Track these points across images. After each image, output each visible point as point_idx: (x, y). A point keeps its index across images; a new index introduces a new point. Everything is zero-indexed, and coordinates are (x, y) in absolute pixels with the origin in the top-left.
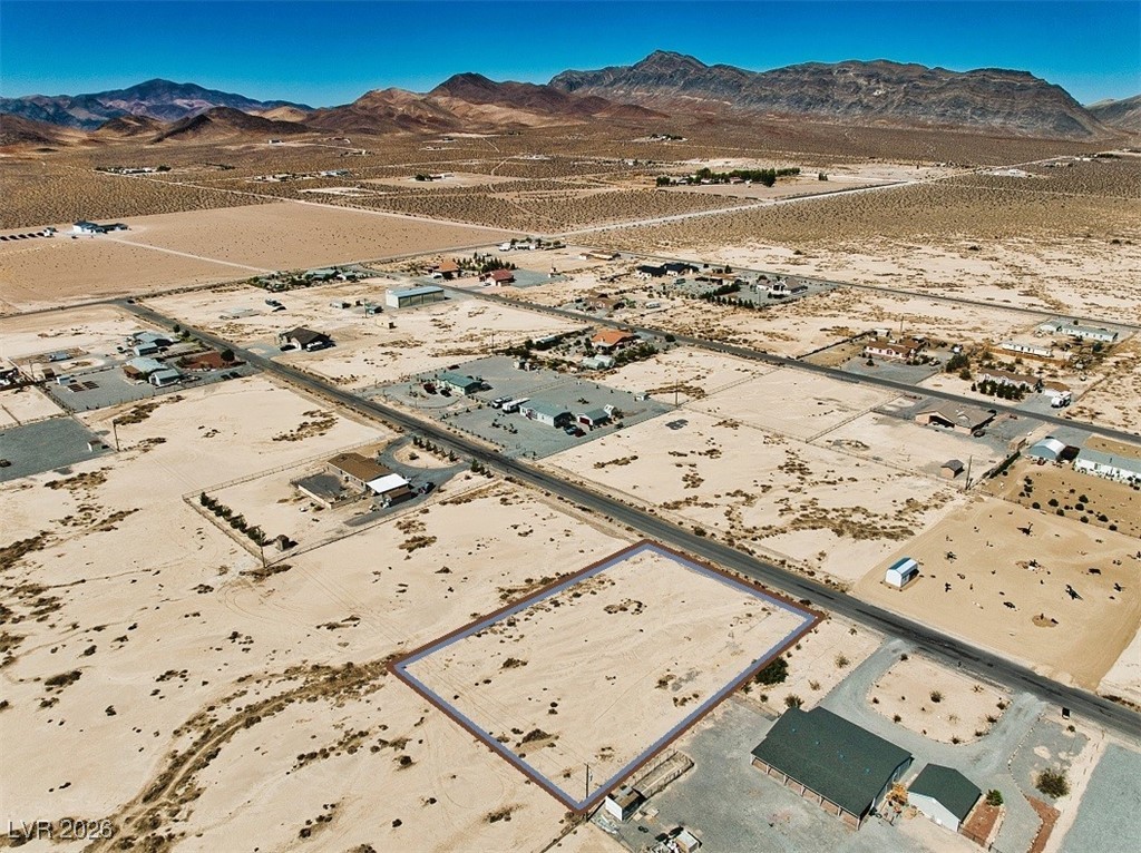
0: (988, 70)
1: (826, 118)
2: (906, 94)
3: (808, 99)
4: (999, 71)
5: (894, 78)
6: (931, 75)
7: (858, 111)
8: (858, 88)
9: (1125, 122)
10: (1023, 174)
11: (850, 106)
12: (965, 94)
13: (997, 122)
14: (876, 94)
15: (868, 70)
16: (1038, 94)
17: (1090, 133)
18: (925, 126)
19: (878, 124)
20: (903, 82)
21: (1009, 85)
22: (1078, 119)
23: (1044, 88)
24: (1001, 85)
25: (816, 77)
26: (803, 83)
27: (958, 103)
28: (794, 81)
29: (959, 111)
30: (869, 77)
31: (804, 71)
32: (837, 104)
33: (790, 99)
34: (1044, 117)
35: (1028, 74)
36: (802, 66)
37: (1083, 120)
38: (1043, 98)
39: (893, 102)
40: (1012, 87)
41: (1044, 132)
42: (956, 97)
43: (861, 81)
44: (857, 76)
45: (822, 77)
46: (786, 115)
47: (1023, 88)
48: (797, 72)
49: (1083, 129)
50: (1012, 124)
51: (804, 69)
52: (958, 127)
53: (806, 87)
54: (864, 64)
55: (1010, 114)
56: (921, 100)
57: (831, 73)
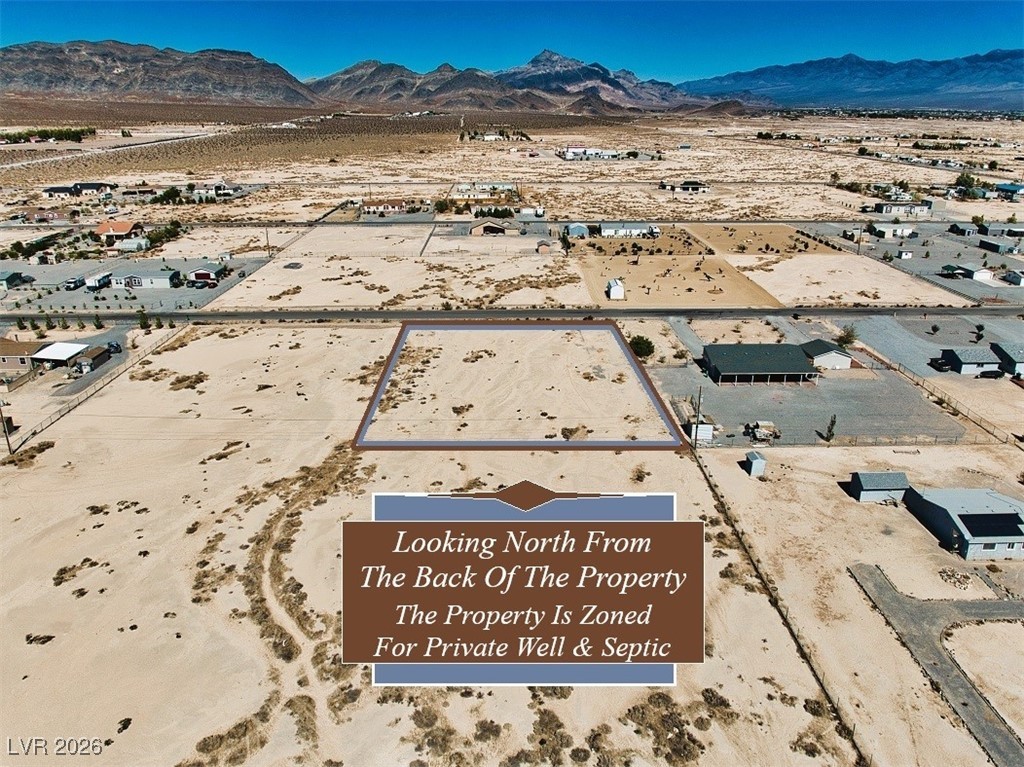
0: (214, 50)
1: (72, 95)
2: (147, 72)
3: (47, 78)
4: (225, 52)
5: (129, 57)
6: (165, 54)
7: (104, 89)
8: (96, 68)
9: (332, 94)
10: (294, 126)
11: (94, 83)
12: (202, 71)
13: (237, 95)
14: (115, 72)
15: (101, 50)
16: (263, 71)
17: (313, 103)
18: (175, 99)
19: (130, 99)
20: (139, 61)
21: (236, 63)
22: (300, 91)
23: (265, 65)
24: (230, 63)
25: (48, 55)
26: (35, 62)
27: (197, 79)
28: (24, 59)
29: (201, 86)
30: (104, 56)
31: (32, 50)
32: (80, 82)
33: (26, 77)
34: (275, 90)
35: (249, 54)
36: (27, 45)
37: (305, 92)
38: (267, 75)
39: (136, 79)
40: (240, 65)
41: (278, 102)
42: (195, 74)
43: (96, 59)
44: (91, 54)
45: (55, 56)
46: (27, 94)
47: (249, 66)
48: (23, 51)
49: (307, 99)
50: (251, 96)
51: (31, 48)
52: (206, 100)
53: (40, 65)
54: (95, 44)
55: (245, 88)
56: (163, 76)
57: (62, 52)
